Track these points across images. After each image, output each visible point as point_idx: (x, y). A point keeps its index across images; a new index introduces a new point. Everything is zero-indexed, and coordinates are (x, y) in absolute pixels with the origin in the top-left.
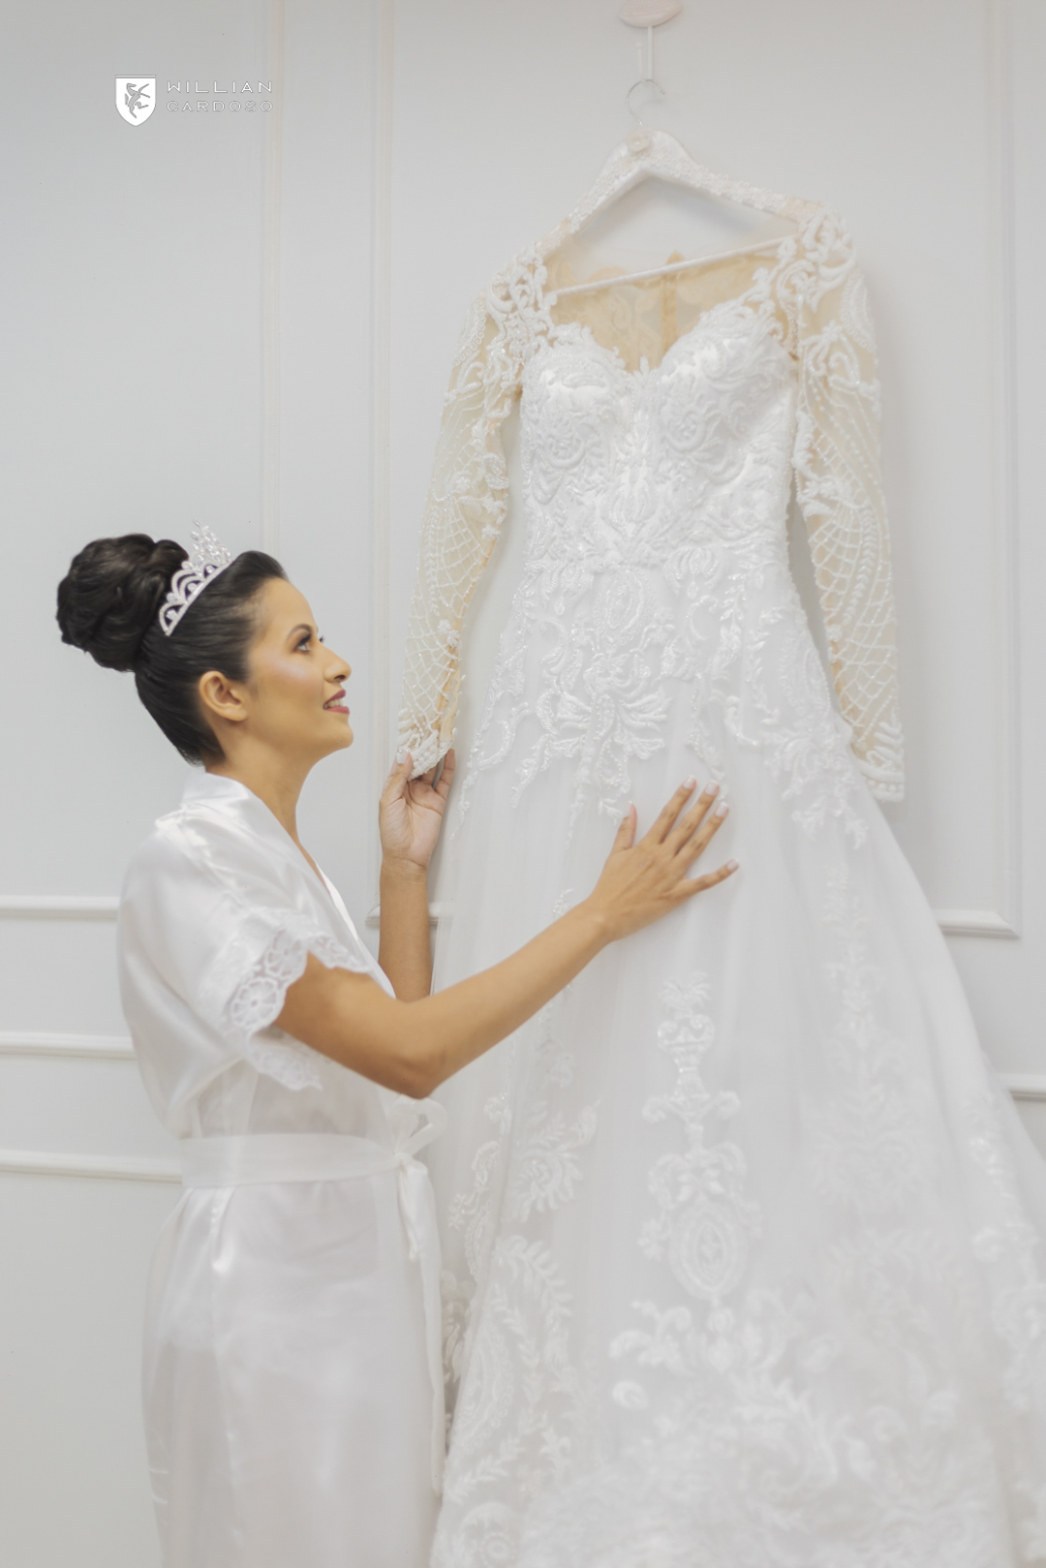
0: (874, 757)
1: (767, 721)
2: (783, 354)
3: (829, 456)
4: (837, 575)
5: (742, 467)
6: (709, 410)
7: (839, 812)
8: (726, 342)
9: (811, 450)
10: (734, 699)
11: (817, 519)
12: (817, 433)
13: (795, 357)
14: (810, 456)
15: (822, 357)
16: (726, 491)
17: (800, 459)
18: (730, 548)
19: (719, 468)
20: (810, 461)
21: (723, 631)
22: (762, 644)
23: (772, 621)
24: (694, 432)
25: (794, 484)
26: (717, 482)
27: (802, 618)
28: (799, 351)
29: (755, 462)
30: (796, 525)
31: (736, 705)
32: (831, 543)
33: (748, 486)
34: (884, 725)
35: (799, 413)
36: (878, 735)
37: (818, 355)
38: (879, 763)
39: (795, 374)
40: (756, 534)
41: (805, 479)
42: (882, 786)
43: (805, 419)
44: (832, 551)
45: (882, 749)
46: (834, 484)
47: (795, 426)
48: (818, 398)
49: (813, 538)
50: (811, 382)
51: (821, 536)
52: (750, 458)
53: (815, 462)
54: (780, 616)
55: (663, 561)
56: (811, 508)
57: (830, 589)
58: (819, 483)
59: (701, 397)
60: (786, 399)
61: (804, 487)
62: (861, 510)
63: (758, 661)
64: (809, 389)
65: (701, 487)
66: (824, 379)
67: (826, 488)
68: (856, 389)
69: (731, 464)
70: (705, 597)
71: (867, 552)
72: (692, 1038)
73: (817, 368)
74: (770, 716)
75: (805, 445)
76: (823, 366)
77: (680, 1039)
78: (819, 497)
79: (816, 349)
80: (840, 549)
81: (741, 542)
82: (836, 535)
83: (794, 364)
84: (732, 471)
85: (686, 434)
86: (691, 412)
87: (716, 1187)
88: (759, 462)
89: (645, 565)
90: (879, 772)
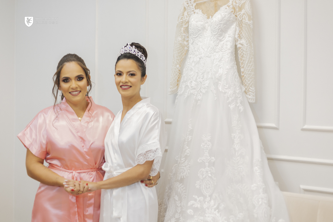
0: (249, 94)
1: (226, 87)
2: (234, 16)
3: (242, 36)
4: (243, 59)
5: (226, 38)
6: (219, 27)
7: (238, 105)
8: (222, 14)
9: (239, 34)
10: (220, 82)
11: (240, 48)
12: (240, 31)
13: (236, 16)
14: (238, 35)
15: (241, 16)
16: (222, 42)
17: (236, 36)
18: (223, 54)
19: (221, 38)
20: (239, 36)
21: (219, 69)
22: (226, 72)
23: (229, 68)
24: (216, 31)
25: (236, 41)
26: (221, 41)
27: (235, 67)
28: (237, 15)
29: (228, 37)
30: (236, 49)
31: (220, 84)
32: (242, 52)
33: (227, 41)
34: (251, 88)
35: (237, 27)
36: (249, 90)
37: (240, 16)
38: (250, 95)
39: (236, 19)
40: (228, 51)
41: (238, 40)
42: (250, 100)
43: (238, 28)
44: (242, 54)
45: (250, 92)
46: (243, 41)
47: (235, 31)
48: (240, 24)
49: (239, 52)
50: (239, 21)
51: (240, 51)
52: (227, 36)
53: (240, 37)
54: (230, 67)
55: (211, 56)
56: (239, 46)
57: (242, 62)
58: (240, 41)
59: (217, 25)
60: (235, 25)
61: (237, 42)
62: (247, 46)
63: (225, 76)
64: (239, 22)
65: (218, 42)
66: (242, 20)
67: (241, 42)
68: (247, 23)
69: (224, 37)
70: (217, 63)
71: (248, 54)
72: (207, 147)
73: (240, 18)
74: (226, 86)
75: (238, 33)
76: (241, 18)
77: (205, 147)
78: (240, 44)
79: (240, 15)
80: (244, 54)
81: (225, 52)
82: (243, 51)
83: (236, 17)
84: (224, 39)
85: (215, 32)
86: (215, 28)
87: (210, 175)
88: (229, 37)
89: (208, 57)
90: (250, 97)
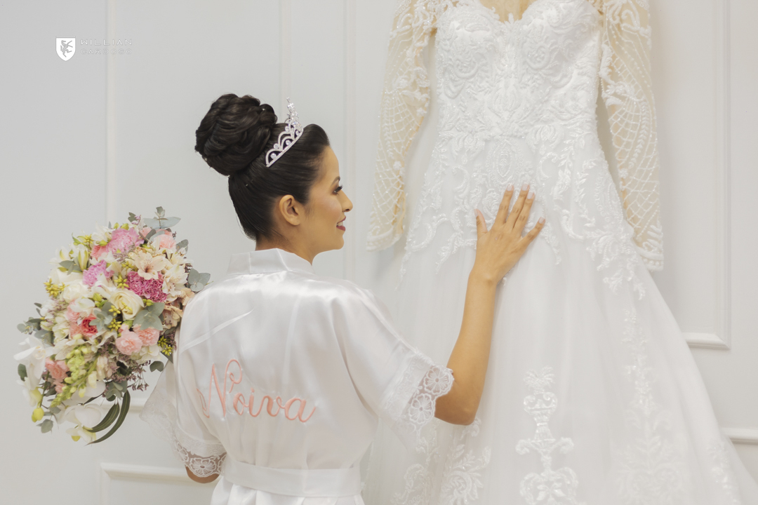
0: (646, 245)
1: (588, 225)
2: (595, 11)
3: (621, 70)
4: (625, 140)
5: (571, 77)
6: (551, 46)
7: (630, 279)
8: (561, 5)
9: (610, 67)
10: (565, 211)
11: (613, 107)
12: (614, 57)
13: (601, 13)
14: (610, 70)
15: (617, 13)
16: (561, 92)
17: (604, 72)
18: (565, 125)
19: (557, 79)
20: (610, 73)
21: (560, 172)
22: (584, 180)
23: (590, 167)
24: (543, 58)
25: (600, 86)
26: (556, 87)
27: (606, 166)
28: (604, 9)
29: (579, 74)
30: (602, 112)
31: (567, 215)
32: (622, 121)
33: (575, 88)
34: (652, 226)
35: (604, 46)
36: (649, 232)
37: (615, 11)
38: (650, 249)
39: (602, 23)
40: (580, 116)
41: (606, 84)
42: (651, 262)
43: (607, 49)
44: (623, 126)
45: (651, 241)
46: (624, 87)
47: (601, 53)
48: (615, 37)
49: (611, 119)
50: (611, 27)
51: (616, 117)
52: (575, 72)
53: (613, 75)
54: (594, 164)
55: (526, 134)
56: (611, 101)
57: (621, 148)
58: (615, 86)
59: (547, 38)
60: (596, 38)
61: (606, 89)
62: (640, 102)
63: (582, 190)
64: (609, 31)
65: (548, 90)
66: (618, 26)
67: (620, 89)
68: (638, 31)
69: (565, 76)
70: (548, 154)
71: (643, 127)
72: (544, 406)
73: (614, 19)
74: (590, 222)
75: (607, 64)
76: (618, 18)
77: (537, 406)
78: (615, 95)
79: (614, 8)
80: (627, 125)
81: (572, 121)
82: (625, 116)
83: (601, 16)
84: (565, 80)
85: (538, 59)
86: (541, 47)
87: (558, 492)
88: (581, 74)
89: (515, 137)
90: (650, 254)
